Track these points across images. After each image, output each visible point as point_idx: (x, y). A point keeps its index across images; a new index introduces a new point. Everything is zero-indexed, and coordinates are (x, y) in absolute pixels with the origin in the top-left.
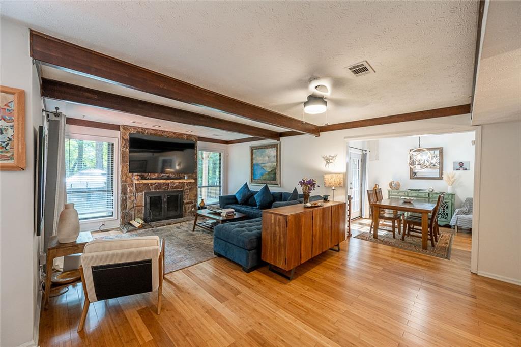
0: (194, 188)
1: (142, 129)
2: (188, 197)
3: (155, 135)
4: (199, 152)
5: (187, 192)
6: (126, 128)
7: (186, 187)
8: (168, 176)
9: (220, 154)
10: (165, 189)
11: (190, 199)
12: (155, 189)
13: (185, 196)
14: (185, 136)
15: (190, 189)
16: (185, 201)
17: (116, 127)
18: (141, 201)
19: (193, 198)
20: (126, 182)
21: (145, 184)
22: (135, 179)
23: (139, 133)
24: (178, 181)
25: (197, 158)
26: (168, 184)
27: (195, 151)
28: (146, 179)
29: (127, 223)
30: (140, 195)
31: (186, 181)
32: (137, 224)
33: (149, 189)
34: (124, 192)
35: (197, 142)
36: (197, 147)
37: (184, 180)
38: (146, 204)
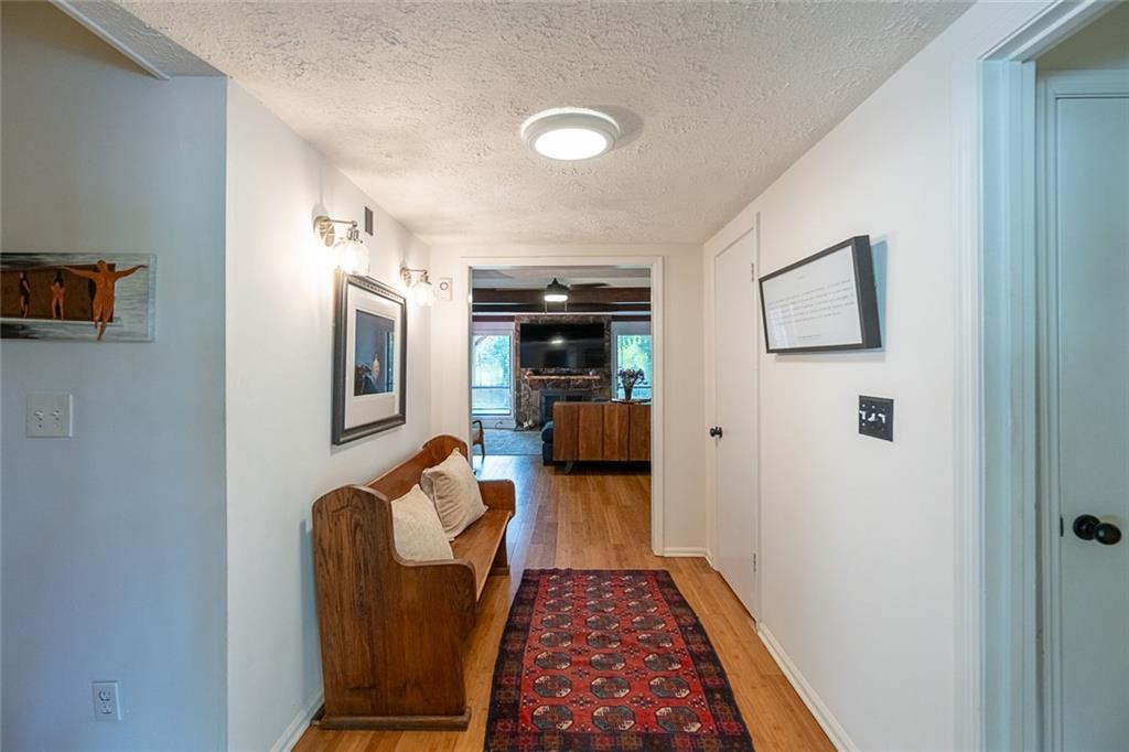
1: (537, 316)
3: (551, 321)
4: (619, 337)
6: (519, 317)
7: (594, 386)
8: (570, 371)
10: (564, 388)
12: (552, 387)
14: (592, 318)
17: (509, 319)
18: (536, 400)
20: (520, 377)
21: (540, 380)
22: (527, 374)
23: (532, 321)
24: (581, 377)
25: (610, 346)
26: (568, 381)
27: (606, 337)
28: (540, 374)
29: (519, 424)
30: (535, 394)
31: (590, 378)
32: (526, 425)
33: (545, 387)
34: (518, 389)
35: (609, 323)
36: (609, 330)
37: (587, 377)
38: (541, 404)
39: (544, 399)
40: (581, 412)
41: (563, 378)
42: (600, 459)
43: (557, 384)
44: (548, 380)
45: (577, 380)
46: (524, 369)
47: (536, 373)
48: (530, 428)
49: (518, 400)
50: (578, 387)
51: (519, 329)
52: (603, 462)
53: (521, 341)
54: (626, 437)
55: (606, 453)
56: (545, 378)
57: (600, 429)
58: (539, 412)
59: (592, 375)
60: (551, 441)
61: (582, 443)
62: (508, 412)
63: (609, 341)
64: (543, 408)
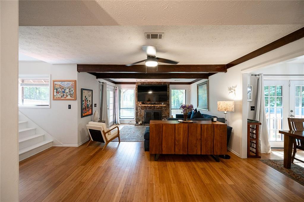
0: (168, 109)
1: (143, 82)
2: (164, 114)
3: (148, 84)
4: (172, 90)
5: (164, 111)
6: (137, 83)
7: (163, 109)
8: (154, 103)
9: (186, 90)
10: (153, 109)
11: (165, 115)
12: (149, 109)
13: (163, 113)
14: (163, 83)
15: (166, 109)
16: (163, 116)
17: (134, 83)
18: (143, 113)
19: (167, 115)
20: (137, 105)
21: (144, 106)
22: (140, 104)
23: (142, 84)
24: (158, 105)
25: (169, 93)
26: (154, 107)
27: (168, 90)
28: (145, 104)
29: (137, 122)
30: (143, 111)
31: (162, 105)
32: (139, 123)
33: (146, 109)
34: (137, 109)
35: (169, 85)
36: (169, 88)
37: (161, 105)
38: (145, 115)
39: (146, 113)
40: (164, 128)
41: (153, 105)
42: (173, 153)
43: (150, 107)
44: (147, 106)
45: (157, 106)
46: (139, 102)
47: (143, 103)
48: (141, 124)
49: (137, 113)
50: (158, 109)
51: (137, 87)
52: (175, 155)
53: (138, 92)
54: (187, 141)
55: (176, 149)
56: (146, 105)
57: (173, 137)
58: (144, 118)
59: (163, 105)
60: (149, 139)
61: (164, 143)
62: (133, 118)
63: (169, 92)
64: (146, 116)
